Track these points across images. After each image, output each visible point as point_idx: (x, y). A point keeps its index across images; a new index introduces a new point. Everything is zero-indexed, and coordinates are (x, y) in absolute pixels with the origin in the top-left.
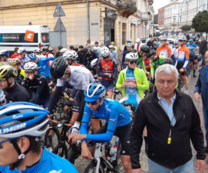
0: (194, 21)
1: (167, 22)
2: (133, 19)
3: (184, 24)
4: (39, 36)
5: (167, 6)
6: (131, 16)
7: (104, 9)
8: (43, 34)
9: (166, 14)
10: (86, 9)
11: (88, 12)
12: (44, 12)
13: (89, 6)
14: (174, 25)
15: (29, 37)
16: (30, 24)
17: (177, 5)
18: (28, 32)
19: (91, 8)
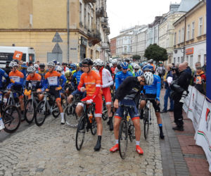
0: (147, 51)
1: (119, 52)
2: (97, 47)
3: (134, 54)
4: (27, 56)
5: (118, 37)
6: (96, 45)
7: (80, 38)
8: (30, 55)
9: (118, 44)
10: (66, 37)
11: (68, 39)
12: (28, 36)
13: (69, 35)
14: (125, 54)
15: (18, 56)
16: (14, 45)
17: (127, 37)
18: (17, 52)
19: (70, 36)
